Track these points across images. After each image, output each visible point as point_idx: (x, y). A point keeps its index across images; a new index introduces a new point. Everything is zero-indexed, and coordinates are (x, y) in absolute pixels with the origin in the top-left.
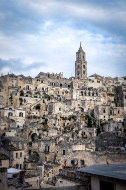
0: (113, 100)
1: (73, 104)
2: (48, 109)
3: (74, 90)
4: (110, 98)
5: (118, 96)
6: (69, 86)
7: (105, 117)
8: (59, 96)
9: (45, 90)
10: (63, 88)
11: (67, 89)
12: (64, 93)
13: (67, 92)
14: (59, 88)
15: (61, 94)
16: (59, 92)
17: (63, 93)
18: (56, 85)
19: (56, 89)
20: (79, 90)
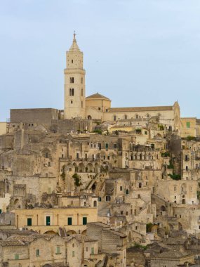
0: (168, 164)
3: (123, 153)
7: (175, 197)
8: (104, 163)
9: (95, 157)
11: (113, 151)
13: (113, 156)
14: (105, 150)
16: (104, 158)
17: (108, 158)
18: (102, 146)
19: (102, 152)
20: (128, 152)
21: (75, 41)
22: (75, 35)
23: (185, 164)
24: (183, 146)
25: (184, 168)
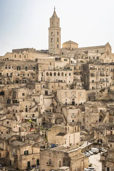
0: (79, 78)
2: (12, 94)
3: (39, 72)
4: (76, 76)
5: (85, 74)
6: (34, 68)
7: (66, 100)
8: (24, 78)
9: (9, 75)
10: (28, 71)
11: (32, 71)
12: (30, 75)
13: (32, 74)
14: (24, 70)
15: (26, 76)
16: (24, 75)
17: (28, 75)
18: (21, 68)
19: (21, 72)
20: (44, 71)
21: (55, 12)
22: (55, 9)
23: (91, 79)
24: (90, 68)
25: (91, 80)
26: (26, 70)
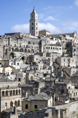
1: (43, 55)
3: (42, 46)
4: (64, 51)
5: (69, 49)
7: (64, 64)
9: (25, 46)
11: (37, 45)
12: (36, 48)
14: (33, 45)
18: (31, 43)
19: (31, 45)
20: (45, 46)
24: (73, 45)
25: (73, 54)
26: (34, 45)
